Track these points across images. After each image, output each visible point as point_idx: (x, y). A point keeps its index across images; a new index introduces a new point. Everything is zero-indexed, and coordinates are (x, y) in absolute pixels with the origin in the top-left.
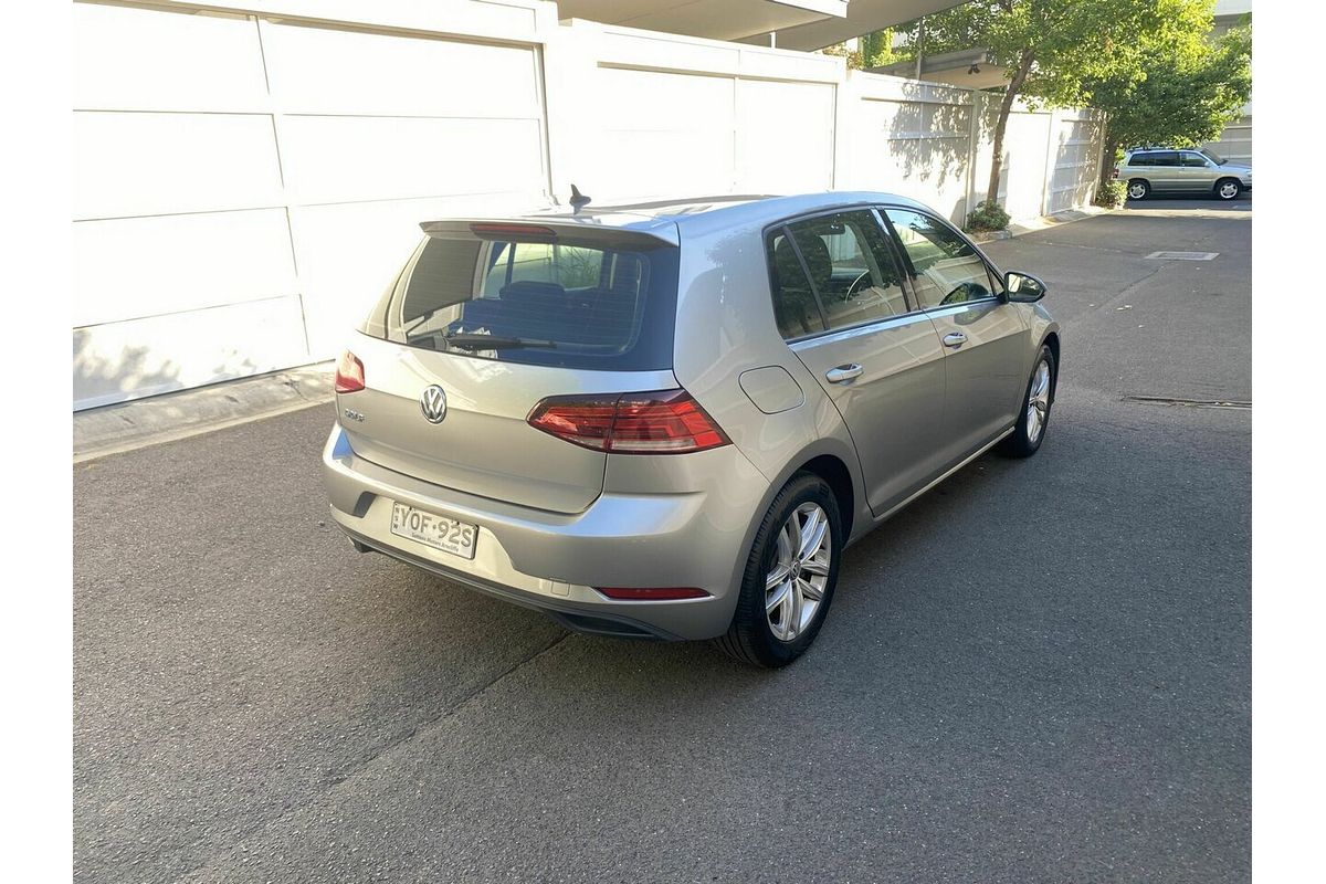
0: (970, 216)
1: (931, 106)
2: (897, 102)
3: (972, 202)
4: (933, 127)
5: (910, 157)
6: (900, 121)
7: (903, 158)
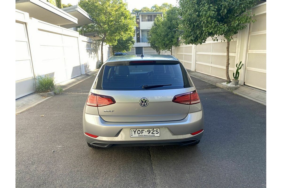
0: (99, 65)
1: (91, 43)
2: (86, 42)
3: (99, 63)
4: (91, 47)
5: (89, 53)
6: (87, 45)
7: (88, 53)
